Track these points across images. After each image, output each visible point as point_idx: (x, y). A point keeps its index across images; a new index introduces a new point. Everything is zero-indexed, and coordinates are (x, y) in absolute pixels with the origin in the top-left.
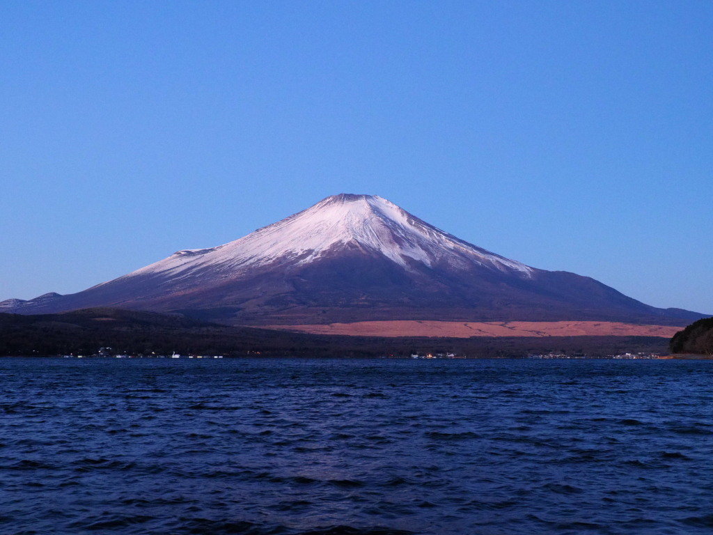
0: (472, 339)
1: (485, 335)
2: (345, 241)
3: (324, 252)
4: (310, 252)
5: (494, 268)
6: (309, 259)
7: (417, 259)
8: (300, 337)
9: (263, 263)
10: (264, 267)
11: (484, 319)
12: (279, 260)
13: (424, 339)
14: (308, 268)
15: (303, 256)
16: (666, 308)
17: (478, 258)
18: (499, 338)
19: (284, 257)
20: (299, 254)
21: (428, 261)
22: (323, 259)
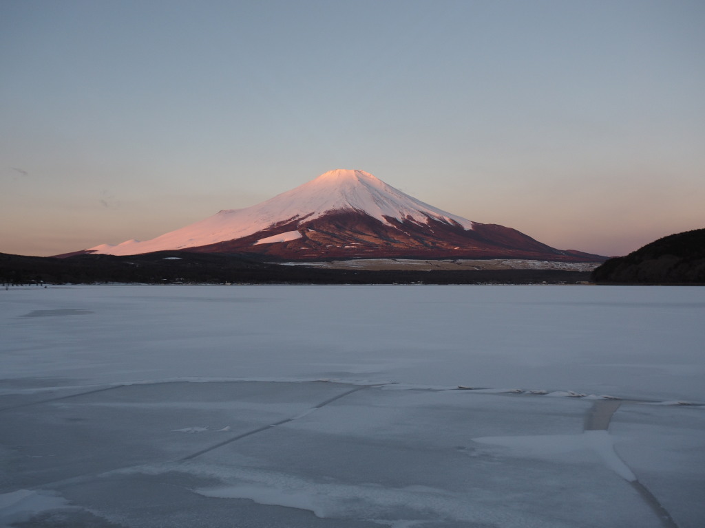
1: (442, 269)
3: (325, 211)
4: (315, 212)
7: (392, 216)
8: (311, 269)
11: (439, 258)
13: (399, 272)
17: (434, 216)
18: (452, 271)
22: (325, 216)
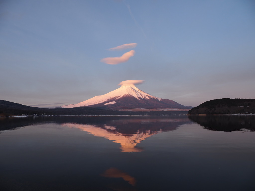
0: (150, 112)
2: (127, 94)
3: (122, 96)
4: (120, 96)
5: (154, 99)
6: (120, 97)
7: (140, 97)
9: (111, 98)
10: (111, 99)
11: (152, 108)
12: (114, 98)
14: (119, 99)
15: (119, 97)
16: (186, 106)
17: (151, 97)
18: (155, 112)
19: (115, 97)
20: (118, 96)
21: (142, 97)
